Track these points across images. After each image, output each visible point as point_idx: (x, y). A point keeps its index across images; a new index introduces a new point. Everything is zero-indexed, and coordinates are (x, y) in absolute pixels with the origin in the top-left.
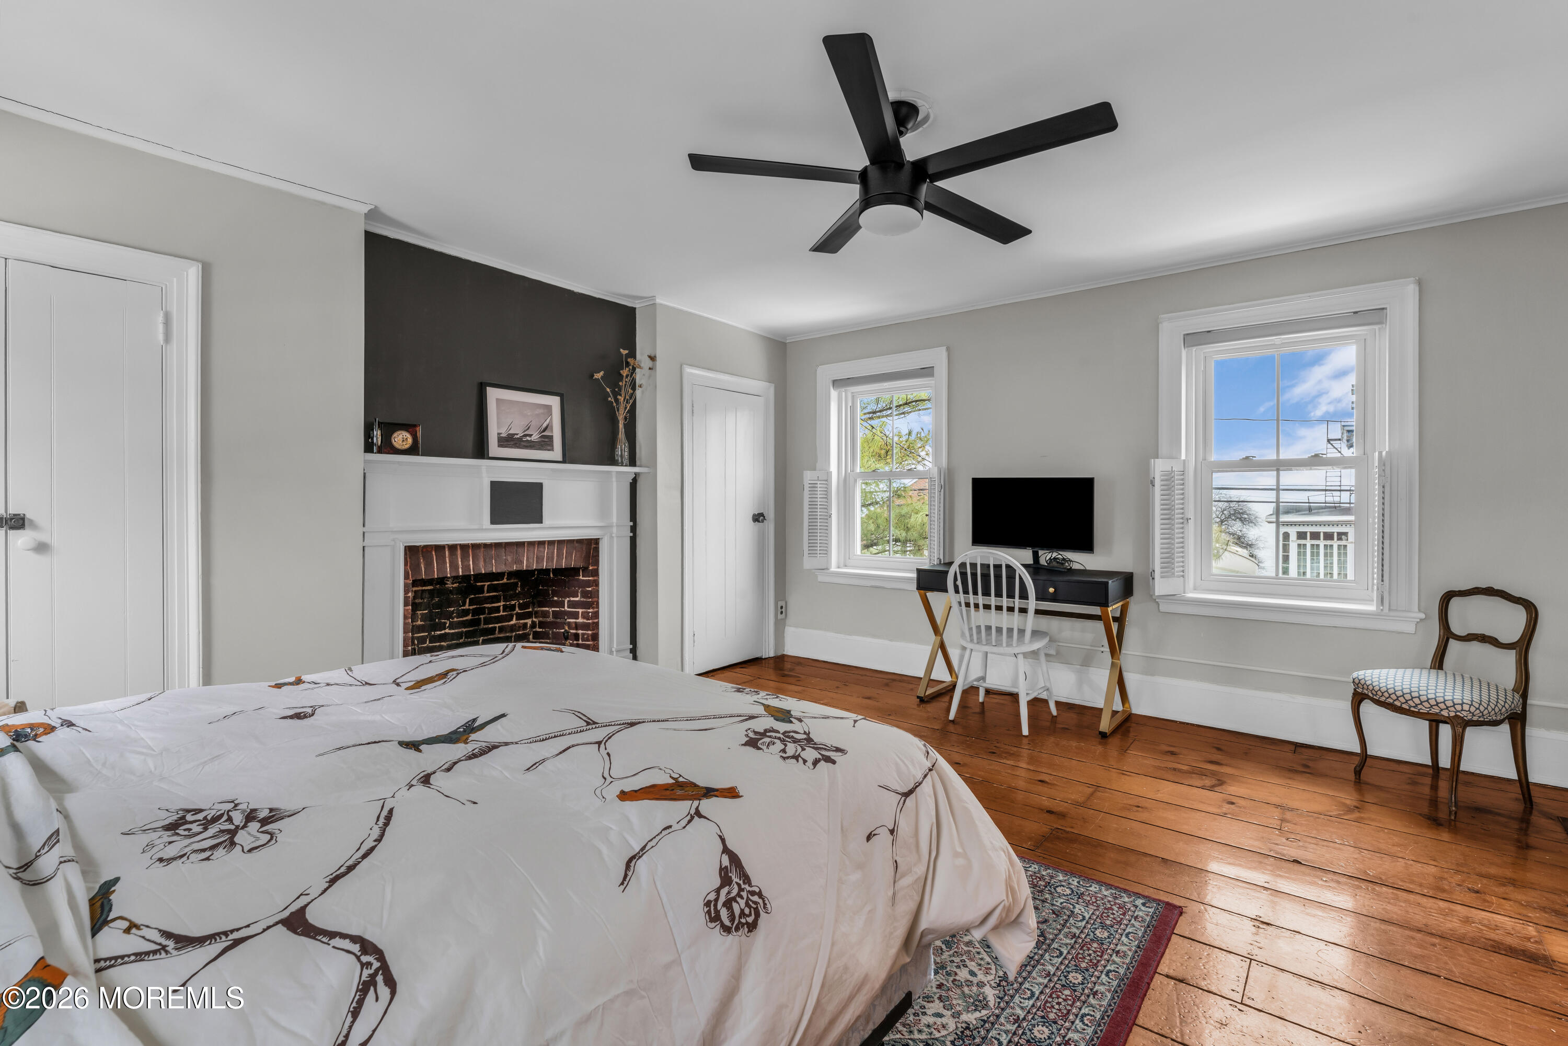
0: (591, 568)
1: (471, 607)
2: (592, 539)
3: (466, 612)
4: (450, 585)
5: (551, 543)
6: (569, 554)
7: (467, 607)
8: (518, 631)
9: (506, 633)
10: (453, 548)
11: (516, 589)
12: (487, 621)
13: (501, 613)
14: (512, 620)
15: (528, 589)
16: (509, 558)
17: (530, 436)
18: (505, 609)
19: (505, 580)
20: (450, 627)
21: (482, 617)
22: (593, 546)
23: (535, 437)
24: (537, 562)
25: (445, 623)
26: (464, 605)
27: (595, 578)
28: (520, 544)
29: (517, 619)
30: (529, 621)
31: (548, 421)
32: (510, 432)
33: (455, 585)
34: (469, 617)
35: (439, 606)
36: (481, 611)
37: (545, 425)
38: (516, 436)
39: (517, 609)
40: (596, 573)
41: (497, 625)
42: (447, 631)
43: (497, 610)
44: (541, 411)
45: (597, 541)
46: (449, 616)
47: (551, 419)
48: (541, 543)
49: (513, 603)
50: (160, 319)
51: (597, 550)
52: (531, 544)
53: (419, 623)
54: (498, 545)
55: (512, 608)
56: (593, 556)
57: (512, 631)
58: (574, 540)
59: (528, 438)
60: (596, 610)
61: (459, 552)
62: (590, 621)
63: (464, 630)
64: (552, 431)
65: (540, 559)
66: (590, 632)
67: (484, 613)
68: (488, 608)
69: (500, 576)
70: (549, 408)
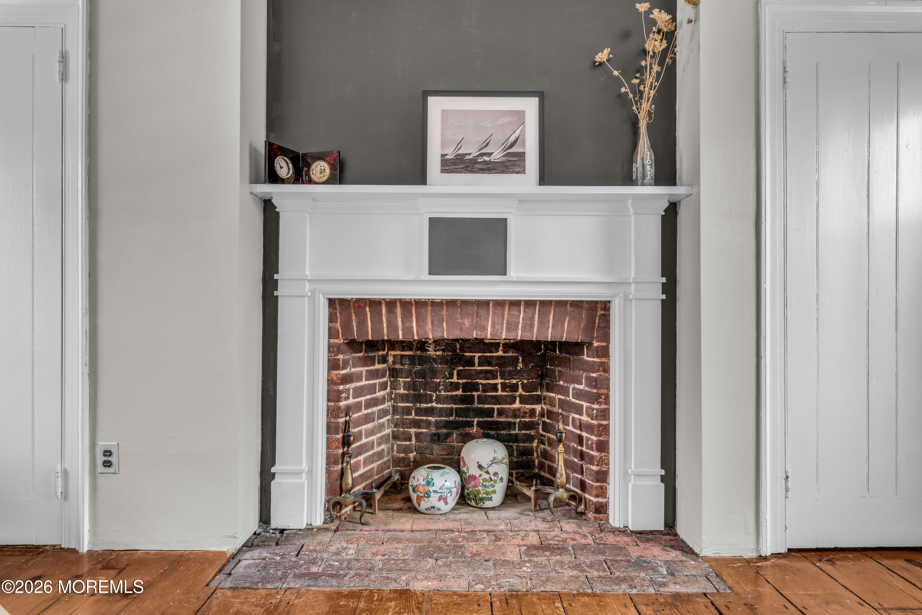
0: (596, 344)
1: (461, 381)
2: (597, 302)
3: (456, 387)
4: (431, 352)
5: (530, 304)
6: (558, 321)
7: (455, 380)
9: (506, 417)
10: (391, 304)
11: (518, 365)
12: (482, 399)
13: (500, 392)
14: (514, 403)
15: (534, 366)
16: (467, 323)
17: (490, 154)
19: (502, 353)
20: (438, 401)
21: (476, 394)
22: (600, 312)
23: (497, 156)
24: (508, 330)
25: (431, 396)
26: (451, 376)
27: (604, 360)
28: (483, 304)
29: (521, 403)
30: (537, 408)
31: (518, 133)
32: (460, 152)
33: (439, 353)
34: (460, 392)
35: (422, 374)
36: (474, 387)
37: (512, 139)
38: (468, 157)
39: (521, 389)
40: (605, 352)
41: (495, 406)
42: (434, 404)
43: (494, 387)
44: (507, 120)
45: (606, 306)
46: (435, 387)
47: (523, 130)
48: (515, 304)
49: (514, 380)
51: (606, 318)
52: (500, 304)
53: (402, 391)
54: (451, 304)
55: (514, 387)
56: (599, 327)
57: (515, 417)
58: (551, 302)
59: (486, 158)
60: (603, 406)
61: (398, 310)
63: (454, 406)
64: (524, 146)
65: (513, 326)
66: (594, 437)
67: (477, 390)
68: (482, 384)
69: (494, 346)
70: (520, 115)
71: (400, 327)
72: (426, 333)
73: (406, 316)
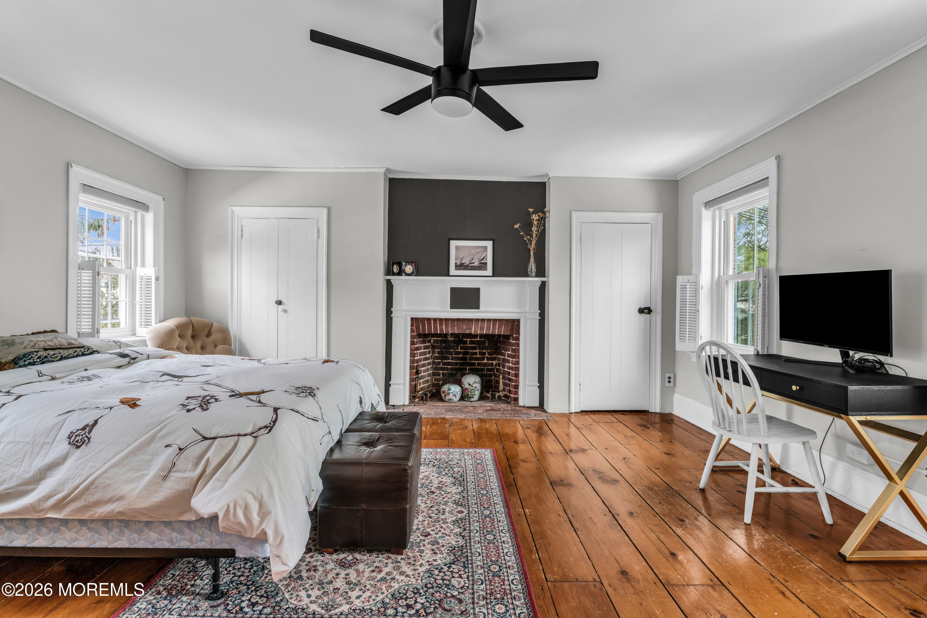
0: (514, 336)
1: (462, 351)
2: (515, 320)
3: (459, 353)
4: (449, 338)
5: (489, 320)
6: (500, 327)
7: (459, 350)
8: (488, 366)
9: (481, 366)
10: (435, 320)
11: (485, 344)
12: (471, 359)
13: (478, 356)
14: (484, 360)
15: (492, 345)
16: (464, 327)
17: (474, 263)
18: (480, 353)
19: (478, 339)
20: (452, 359)
21: (468, 356)
22: (516, 323)
23: (476, 264)
24: (480, 330)
25: (449, 357)
26: (458, 349)
27: (517, 342)
28: (471, 320)
29: (487, 360)
30: (494, 362)
31: (484, 255)
32: (462, 262)
33: (452, 339)
34: (461, 356)
35: (445, 348)
36: (467, 353)
37: (482, 257)
38: (465, 264)
39: (487, 355)
40: (518, 339)
41: (476, 362)
42: (450, 361)
43: (476, 354)
44: (481, 250)
45: (518, 321)
46: (451, 353)
47: (487, 254)
48: (483, 320)
49: (484, 351)
50: (316, 231)
51: (518, 326)
52: (477, 320)
53: (437, 355)
54: (458, 320)
55: (484, 354)
56: (516, 329)
57: (485, 366)
58: (497, 319)
59: (472, 265)
60: (517, 360)
61: (438, 322)
62: (514, 366)
63: (459, 361)
64: (487, 260)
65: (482, 329)
66: (514, 372)
67: (469, 355)
68: (471, 352)
69: (475, 336)
70: (485, 248)
71: (439, 329)
72: (449, 331)
73: (441, 324)
